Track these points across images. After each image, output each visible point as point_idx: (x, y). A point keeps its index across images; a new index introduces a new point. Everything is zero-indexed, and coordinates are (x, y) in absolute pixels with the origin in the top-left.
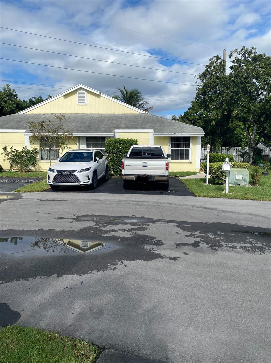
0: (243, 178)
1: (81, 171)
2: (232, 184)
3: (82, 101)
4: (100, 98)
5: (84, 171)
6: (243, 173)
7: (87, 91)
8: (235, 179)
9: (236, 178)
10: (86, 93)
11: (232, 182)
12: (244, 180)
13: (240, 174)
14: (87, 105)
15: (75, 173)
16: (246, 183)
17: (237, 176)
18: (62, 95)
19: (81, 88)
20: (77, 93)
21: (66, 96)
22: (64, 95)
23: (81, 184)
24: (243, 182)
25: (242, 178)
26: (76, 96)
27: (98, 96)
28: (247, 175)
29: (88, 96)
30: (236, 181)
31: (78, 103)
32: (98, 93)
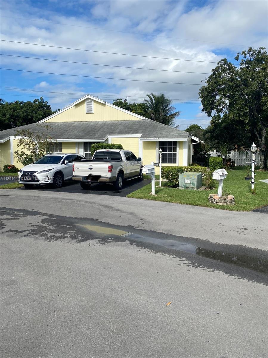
0: (192, 181)
1: (41, 172)
2: (182, 187)
3: (89, 109)
4: (105, 107)
5: (44, 172)
6: (191, 177)
7: (94, 101)
8: (184, 183)
9: (185, 181)
10: (93, 102)
11: (181, 185)
12: (192, 184)
13: (189, 177)
14: (94, 113)
15: (35, 174)
16: (194, 187)
17: (185, 179)
18: (73, 106)
19: (88, 98)
20: (86, 103)
21: (76, 106)
22: (75, 105)
23: (40, 183)
24: (192, 186)
25: (190, 182)
26: (85, 106)
27: (104, 105)
28: (195, 178)
29: (95, 106)
30: (185, 185)
31: (86, 112)
32: (103, 102)
